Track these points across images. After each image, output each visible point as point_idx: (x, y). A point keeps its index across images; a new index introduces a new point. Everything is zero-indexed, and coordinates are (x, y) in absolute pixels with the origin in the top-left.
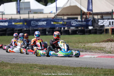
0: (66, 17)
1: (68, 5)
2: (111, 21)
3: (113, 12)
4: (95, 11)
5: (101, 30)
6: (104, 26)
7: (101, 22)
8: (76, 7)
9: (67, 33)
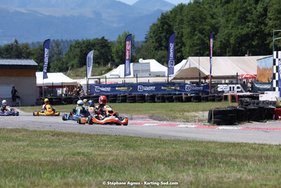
0: (188, 82)
1: (187, 66)
2: (232, 86)
3: (237, 76)
4: (214, 74)
5: (220, 96)
6: (223, 92)
7: (220, 88)
8: (196, 69)
9: (180, 100)
